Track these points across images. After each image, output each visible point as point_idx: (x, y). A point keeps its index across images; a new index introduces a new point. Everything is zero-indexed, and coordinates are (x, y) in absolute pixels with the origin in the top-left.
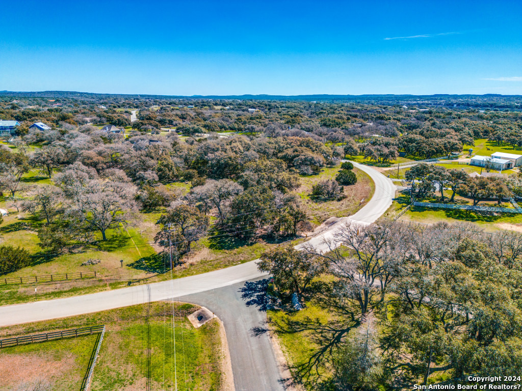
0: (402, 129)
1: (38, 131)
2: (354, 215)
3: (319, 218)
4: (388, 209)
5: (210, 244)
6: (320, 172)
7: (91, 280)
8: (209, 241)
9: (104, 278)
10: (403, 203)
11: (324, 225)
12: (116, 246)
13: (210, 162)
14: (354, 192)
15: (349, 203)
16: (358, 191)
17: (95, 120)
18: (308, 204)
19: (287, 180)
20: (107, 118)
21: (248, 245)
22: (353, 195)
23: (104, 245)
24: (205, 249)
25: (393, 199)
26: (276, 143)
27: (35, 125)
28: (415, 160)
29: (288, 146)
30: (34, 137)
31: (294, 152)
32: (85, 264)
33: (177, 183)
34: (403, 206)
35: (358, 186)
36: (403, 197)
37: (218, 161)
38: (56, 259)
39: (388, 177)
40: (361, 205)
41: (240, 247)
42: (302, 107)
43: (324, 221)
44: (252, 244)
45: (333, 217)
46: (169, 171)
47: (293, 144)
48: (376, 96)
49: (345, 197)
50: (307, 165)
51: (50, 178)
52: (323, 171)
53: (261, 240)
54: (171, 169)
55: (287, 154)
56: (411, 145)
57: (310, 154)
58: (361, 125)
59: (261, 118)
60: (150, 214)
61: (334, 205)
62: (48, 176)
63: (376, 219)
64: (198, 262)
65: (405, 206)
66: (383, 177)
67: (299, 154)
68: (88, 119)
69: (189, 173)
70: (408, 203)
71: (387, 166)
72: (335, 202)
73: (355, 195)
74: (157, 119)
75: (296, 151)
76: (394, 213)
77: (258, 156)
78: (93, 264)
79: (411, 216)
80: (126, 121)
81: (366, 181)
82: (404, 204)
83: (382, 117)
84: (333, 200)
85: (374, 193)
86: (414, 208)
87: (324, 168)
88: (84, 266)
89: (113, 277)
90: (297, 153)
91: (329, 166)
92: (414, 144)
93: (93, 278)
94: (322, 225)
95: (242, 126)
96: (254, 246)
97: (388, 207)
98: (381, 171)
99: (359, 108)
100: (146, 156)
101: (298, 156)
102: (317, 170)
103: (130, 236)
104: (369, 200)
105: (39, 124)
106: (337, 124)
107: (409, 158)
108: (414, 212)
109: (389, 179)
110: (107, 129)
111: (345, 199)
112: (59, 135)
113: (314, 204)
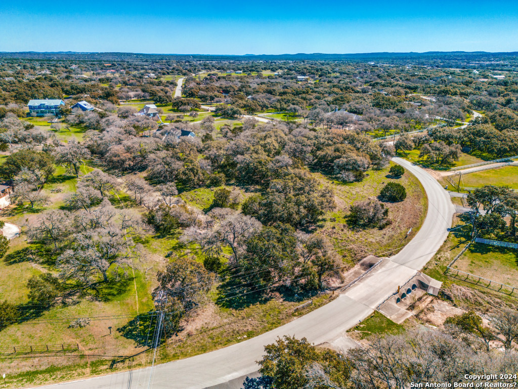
0: (469, 109)
1: (80, 111)
2: (397, 255)
3: (353, 256)
4: (441, 247)
5: (218, 297)
6: (364, 177)
7: (73, 354)
8: (217, 292)
9: (87, 353)
10: (461, 236)
11: (359, 267)
12: (115, 293)
13: (239, 165)
14: (401, 214)
15: (393, 233)
16: (407, 212)
17: (138, 95)
18: (343, 233)
19: (318, 205)
20: (150, 93)
21: (261, 302)
22: (399, 220)
23: (104, 290)
24: (211, 304)
25: (448, 230)
26: (316, 137)
27: (78, 104)
28: (482, 159)
29: (330, 142)
30: (76, 119)
31: (335, 151)
32: (73, 326)
33: (202, 189)
34: (461, 242)
35: (407, 202)
36: (463, 227)
37: (248, 165)
38: (46, 312)
39: (446, 189)
40: (407, 238)
41: (251, 306)
42: (356, 72)
43: (359, 260)
44: (266, 301)
45: (371, 256)
46: (195, 176)
47: (335, 140)
48: (443, 55)
49: (389, 223)
50: (348, 170)
51: (77, 177)
52: (368, 175)
53: (278, 294)
54: (197, 173)
55: (327, 154)
56: (478, 139)
57: (353, 155)
58: (420, 104)
59: (307, 93)
60: (163, 240)
61: (373, 236)
62: (76, 175)
63: (424, 264)
64: (197, 330)
65: (463, 243)
66: (439, 188)
67: (340, 154)
68: (132, 94)
69: (215, 178)
70: (469, 238)
71: (445, 169)
72: (375, 230)
73: (402, 219)
74: (199, 94)
75: (337, 150)
76: (448, 254)
77: (291, 162)
78: (81, 327)
79: (470, 261)
80: (167, 98)
81: (418, 196)
82: (463, 239)
83: (447, 91)
84: (374, 227)
85: (425, 216)
86: (475, 246)
87: (370, 172)
88: (71, 329)
89: (96, 351)
90: (338, 153)
91: (376, 167)
92: (483, 139)
93: (75, 350)
94: (356, 266)
95: (285, 106)
96: (268, 304)
97: (441, 243)
98: (438, 178)
99: (421, 74)
100: (172, 157)
101: (339, 157)
102: (360, 176)
103: (134, 277)
104: (418, 229)
105: (82, 103)
106: (392, 104)
107: (475, 155)
108: (475, 254)
109: (447, 192)
110: (145, 112)
111: (388, 226)
112: (98, 118)
113: (350, 232)
